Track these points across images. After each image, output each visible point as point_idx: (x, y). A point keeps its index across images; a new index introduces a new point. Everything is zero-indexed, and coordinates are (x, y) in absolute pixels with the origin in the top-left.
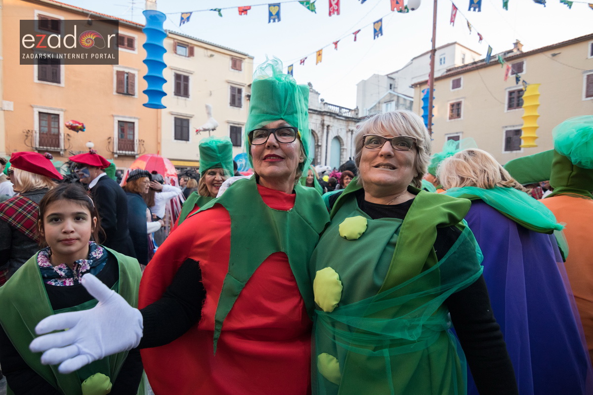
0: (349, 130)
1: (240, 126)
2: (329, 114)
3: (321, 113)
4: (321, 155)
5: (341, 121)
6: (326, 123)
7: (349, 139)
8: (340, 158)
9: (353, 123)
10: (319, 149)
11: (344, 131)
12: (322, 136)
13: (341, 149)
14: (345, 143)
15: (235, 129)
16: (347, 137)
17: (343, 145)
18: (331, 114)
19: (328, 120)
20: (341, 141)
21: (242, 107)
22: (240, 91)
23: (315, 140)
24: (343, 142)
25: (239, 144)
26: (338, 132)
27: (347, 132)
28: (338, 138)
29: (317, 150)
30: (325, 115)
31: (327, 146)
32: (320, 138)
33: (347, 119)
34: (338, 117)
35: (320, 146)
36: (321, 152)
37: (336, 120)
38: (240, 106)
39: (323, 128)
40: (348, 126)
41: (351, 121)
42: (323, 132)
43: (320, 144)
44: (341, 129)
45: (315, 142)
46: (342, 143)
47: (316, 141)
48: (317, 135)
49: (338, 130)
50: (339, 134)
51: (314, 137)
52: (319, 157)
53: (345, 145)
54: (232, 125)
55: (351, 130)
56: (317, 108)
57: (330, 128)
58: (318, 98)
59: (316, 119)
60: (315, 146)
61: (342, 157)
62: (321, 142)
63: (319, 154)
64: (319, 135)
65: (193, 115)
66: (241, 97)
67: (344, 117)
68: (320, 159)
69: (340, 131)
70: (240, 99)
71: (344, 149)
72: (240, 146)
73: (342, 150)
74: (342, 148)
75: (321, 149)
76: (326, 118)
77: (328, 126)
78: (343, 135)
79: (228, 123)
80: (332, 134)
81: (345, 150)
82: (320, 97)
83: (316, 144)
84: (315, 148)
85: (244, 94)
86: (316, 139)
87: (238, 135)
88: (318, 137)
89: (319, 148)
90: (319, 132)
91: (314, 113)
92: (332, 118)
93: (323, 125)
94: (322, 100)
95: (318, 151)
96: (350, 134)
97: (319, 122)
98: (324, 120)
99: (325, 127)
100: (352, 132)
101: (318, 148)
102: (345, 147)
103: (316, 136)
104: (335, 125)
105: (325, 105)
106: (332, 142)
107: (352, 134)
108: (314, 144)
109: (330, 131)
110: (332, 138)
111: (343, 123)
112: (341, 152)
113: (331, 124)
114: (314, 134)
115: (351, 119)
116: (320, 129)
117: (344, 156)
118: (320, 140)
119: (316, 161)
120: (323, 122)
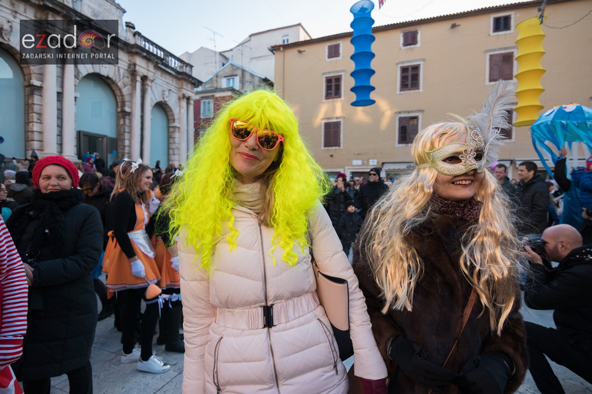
0: (184, 96)
2: (144, 54)
3: (126, 47)
4: (130, 133)
5: (168, 77)
6: (140, 71)
7: (184, 111)
8: (169, 143)
9: (190, 85)
10: (127, 121)
11: (173, 96)
12: (132, 95)
13: (169, 127)
14: (176, 117)
16: (180, 107)
17: (174, 120)
18: (149, 57)
19: (143, 66)
20: (169, 113)
23: (117, 103)
24: (173, 115)
26: (163, 94)
27: (179, 99)
28: (162, 106)
29: (122, 122)
30: (137, 54)
31: (142, 117)
32: (127, 98)
33: (180, 76)
34: (163, 67)
35: (129, 114)
36: (130, 127)
37: (158, 72)
39: (134, 81)
40: (180, 88)
41: (185, 80)
42: (134, 87)
43: (127, 109)
44: (170, 90)
45: (117, 107)
46: (170, 117)
47: (119, 104)
48: (120, 90)
49: (164, 91)
50: (166, 99)
51: (115, 96)
52: (127, 136)
53: (176, 121)
55: (187, 96)
57: (149, 83)
60: (118, 112)
61: (171, 141)
62: (131, 108)
63: (127, 130)
64: (126, 91)
67: (172, 69)
68: (130, 140)
69: (167, 93)
71: (175, 127)
73: (171, 129)
74: (171, 125)
75: (130, 120)
76: (140, 62)
77: (144, 78)
78: (172, 101)
80: (152, 98)
81: (177, 130)
83: (119, 110)
84: (118, 119)
86: (119, 99)
88: (122, 96)
89: (127, 117)
90: (125, 86)
92: (150, 64)
93: (133, 73)
94: (131, 26)
95: (124, 124)
96: (184, 103)
97: (124, 66)
98: (135, 65)
99: (139, 79)
100: (188, 99)
101: (124, 118)
102: (176, 124)
103: (118, 93)
104: (158, 80)
105: (137, 36)
106: (152, 111)
107: (188, 103)
108: (113, 110)
109: (149, 89)
110: (153, 104)
111: (173, 81)
112: (168, 132)
113: (150, 75)
114: (114, 88)
115: (186, 78)
116: (127, 81)
117: (177, 140)
118: (128, 102)
119: (119, 143)
120: (132, 67)
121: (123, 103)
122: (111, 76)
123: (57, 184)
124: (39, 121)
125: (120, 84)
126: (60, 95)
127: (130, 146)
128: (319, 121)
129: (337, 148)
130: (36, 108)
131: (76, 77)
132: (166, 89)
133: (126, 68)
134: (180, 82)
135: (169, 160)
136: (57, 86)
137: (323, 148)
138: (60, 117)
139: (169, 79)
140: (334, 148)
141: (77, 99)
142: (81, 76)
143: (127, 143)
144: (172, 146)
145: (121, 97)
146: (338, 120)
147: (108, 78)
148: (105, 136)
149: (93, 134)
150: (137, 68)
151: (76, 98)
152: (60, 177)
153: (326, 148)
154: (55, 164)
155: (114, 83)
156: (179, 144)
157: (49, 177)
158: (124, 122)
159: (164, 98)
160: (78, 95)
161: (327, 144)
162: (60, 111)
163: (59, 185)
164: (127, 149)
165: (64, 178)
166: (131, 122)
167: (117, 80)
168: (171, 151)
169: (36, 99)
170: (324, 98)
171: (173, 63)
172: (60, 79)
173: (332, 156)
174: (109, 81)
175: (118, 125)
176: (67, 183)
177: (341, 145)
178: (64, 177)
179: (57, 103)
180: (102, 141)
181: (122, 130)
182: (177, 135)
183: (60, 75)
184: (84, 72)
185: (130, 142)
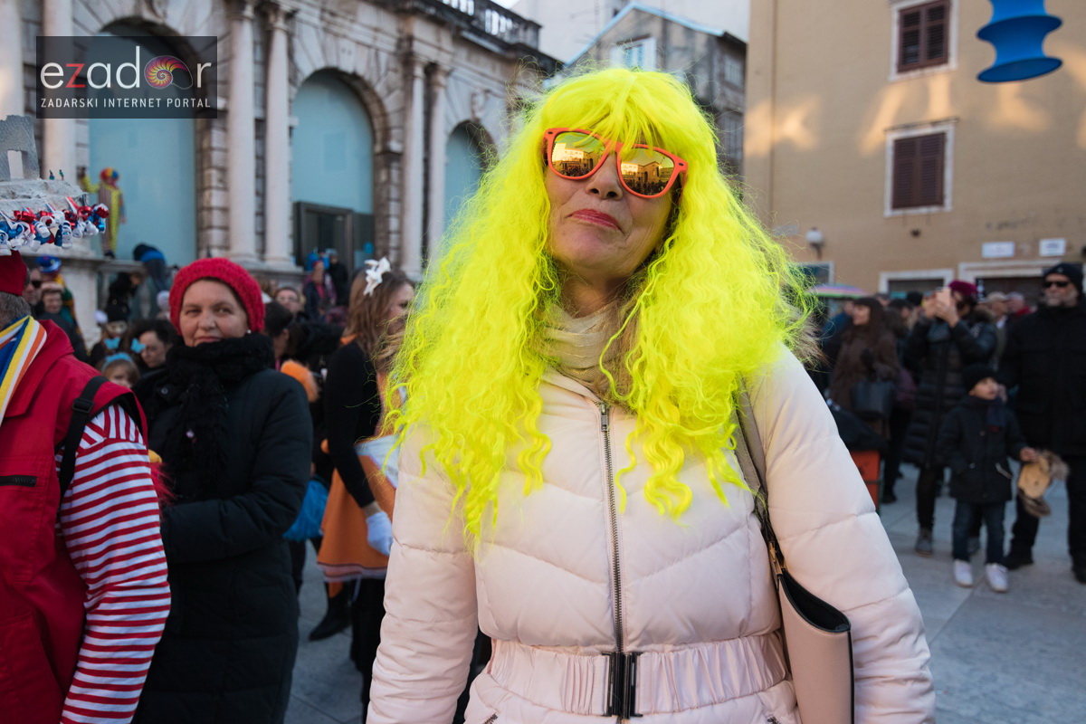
0: (519, 104)
4: (401, 200)
5: (483, 60)
6: (423, 52)
10: (395, 173)
11: (497, 104)
12: (404, 111)
18: (441, 17)
19: (429, 40)
20: (484, 146)
23: (373, 132)
26: (472, 103)
27: (509, 110)
28: (469, 133)
29: (383, 177)
30: (415, 11)
31: (427, 162)
32: (394, 120)
34: (470, 35)
35: (399, 157)
36: (402, 187)
39: (408, 77)
41: (522, 62)
43: (395, 146)
44: (487, 91)
45: (374, 141)
46: (489, 157)
47: (379, 135)
48: (380, 102)
49: (474, 95)
50: (479, 115)
51: (370, 117)
52: (394, 207)
57: (441, 78)
60: (375, 155)
62: (403, 141)
63: (394, 193)
64: (391, 103)
68: (401, 217)
69: (480, 99)
75: (402, 171)
76: (421, 30)
77: (431, 69)
78: (491, 118)
80: (449, 113)
83: (378, 148)
84: (376, 169)
86: (378, 123)
88: (384, 115)
89: (395, 165)
90: (390, 91)
92: (446, 35)
93: (408, 59)
95: (389, 181)
98: (411, 39)
99: (419, 71)
101: (388, 167)
103: (375, 109)
104: (461, 69)
106: (448, 145)
108: (366, 151)
109: (441, 92)
110: (450, 129)
111: (494, 69)
113: (444, 60)
114: (368, 98)
115: (527, 56)
116: (395, 78)
118: (395, 127)
119: (379, 226)
121: (387, 132)
122: (361, 71)
123: (213, 325)
124: (221, 185)
125: (379, 89)
126: (261, 125)
127: (400, 232)
128: (880, 134)
129: (934, 209)
130: (216, 157)
131: (292, 80)
132: (478, 91)
136: (256, 105)
137: (888, 212)
138: (260, 172)
139: (485, 66)
140: (923, 210)
141: (294, 132)
142: (301, 78)
143: (394, 224)
145: (381, 119)
146: (938, 129)
147: (355, 76)
148: (350, 211)
149: (324, 207)
150: (416, 46)
151: (291, 128)
152: (219, 308)
153: (899, 212)
154: (209, 278)
155: (367, 86)
157: (197, 310)
158: (389, 175)
159: (473, 112)
160: (295, 122)
161: (903, 199)
162: (261, 159)
163: (217, 327)
164: (394, 237)
165: (228, 311)
167: (374, 80)
169: (216, 137)
170: (894, 69)
171: (495, 23)
172: (260, 89)
173: (916, 233)
174: (356, 84)
175: (375, 184)
176: (235, 322)
177: (948, 201)
178: (229, 307)
179: (256, 143)
180: (344, 222)
181: (384, 194)
183: (259, 80)
184: (307, 69)
185: (401, 223)
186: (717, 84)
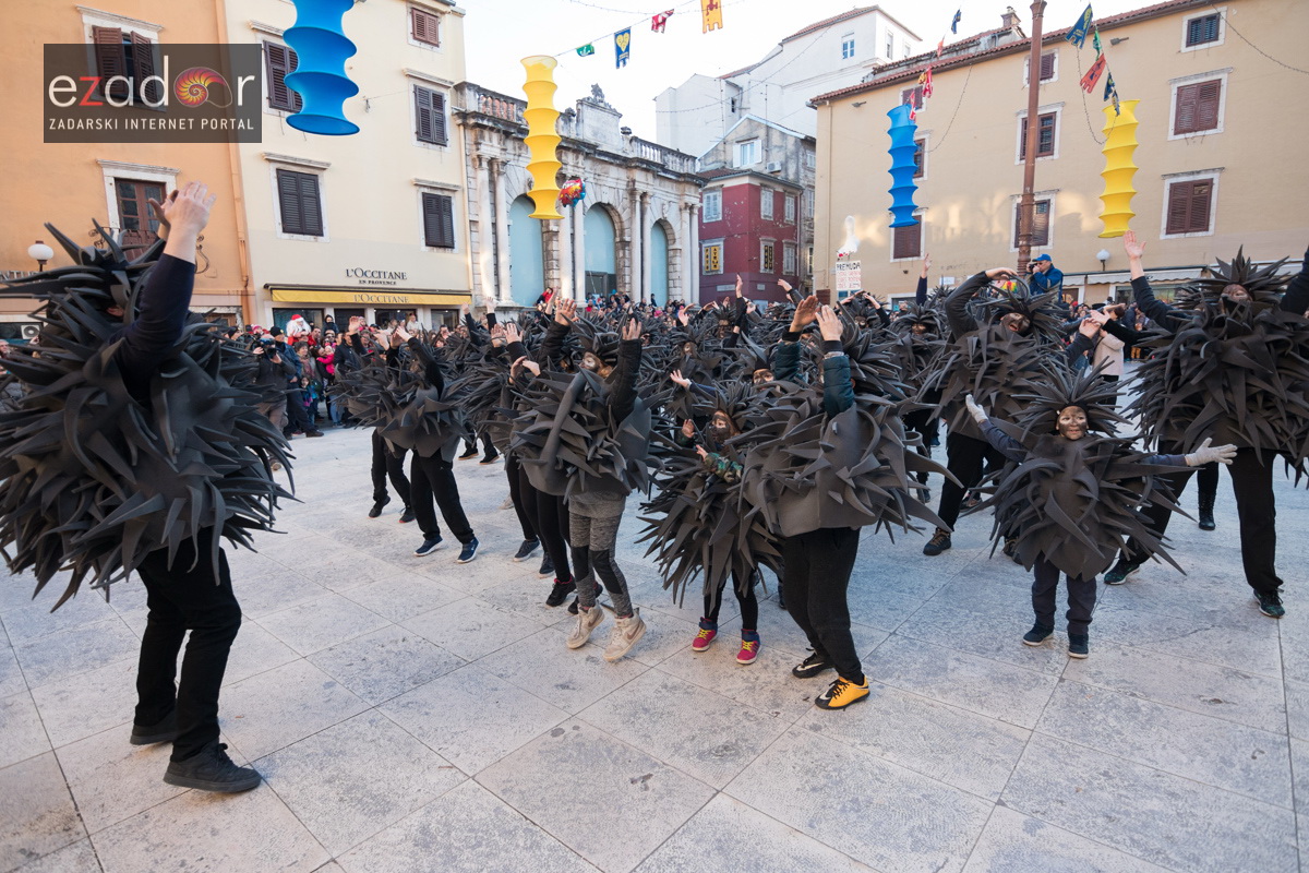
0: (686, 206)
1: (446, 193)
2: (645, 166)
3: (625, 163)
4: (630, 266)
5: (667, 183)
6: (641, 188)
7: (686, 226)
8: (668, 272)
9: (693, 188)
10: (626, 252)
11: (675, 207)
12: (631, 219)
13: (668, 250)
14: (677, 236)
15: (434, 202)
16: (682, 221)
17: (674, 240)
18: (647, 166)
19: (643, 180)
20: (668, 232)
21: (448, 143)
22: (438, 101)
23: (615, 231)
24: (672, 233)
25: (448, 242)
26: (663, 209)
27: (680, 210)
28: (662, 225)
29: (621, 255)
30: (636, 167)
31: (642, 244)
32: (626, 225)
33: (681, 179)
34: (662, 174)
35: (629, 243)
36: (631, 260)
37: (658, 181)
38: (441, 141)
39: (633, 201)
40: (682, 195)
41: (687, 182)
42: (633, 210)
43: (627, 239)
44: (670, 201)
45: (615, 236)
46: (670, 237)
47: (618, 233)
48: (619, 216)
49: (663, 205)
50: (665, 215)
51: (613, 223)
52: (627, 270)
53: (677, 241)
54: (426, 190)
55: (689, 204)
56: (618, 150)
57: (648, 199)
58: (617, 126)
59: (616, 177)
60: (616, 243)
61: (671, 269)
62: (630, 235)
63: (626, 263)
64: (625, 216)
65: (328, 165)
66: (443, 115)
67: (672, 172)
68: (630, 274)
69: (666, 207)
70: (441, 123)
71: (675, 250)
72: (452, 247)
73: (671, 253)
74: (671, 247)
75: (630, 250)
76: (639, 175)
77: (644, 195)
78: (672, 217)
79: (416, 185)
80: (652, 215)
81: (678, 253)
82: (623, 123)
83: (618, 239)
84: (616, 250)
85: (448, 110)
86: (617, 226)
87: (445, 218)
88: (621, 222)
89: (626, 248)
90: (624, 210)
91: (611, 163)
92: (650, 176)
93: (632, 192)
94: (626, 131)
95: (624, 257)
96: (686, 214)
97: (623, 185)
98: (634, 181)
99: (638, 198)
100: (692, 208)
101: (624, 249)
102: (677, 246)
103: (616, 219)
104: (658, 192)
105: (634, 143)
106: (652, 233)
107: (691, 214)
108: (611, 240)
109: (648, 206)
110: (653, 225)
111: (674, 189)
112: (667, 257)
113: (649, 190)
114: (612, 213)
115: (690, 180)
116: (626, 203)
117: (678, 268)
118: (627, 228)
119: (619, 280)
120: (631, 184)
121: (622, 230)
122: (611, 201)
124: (556, 268)
125: (619, 209)
126: (573, 237)
127: (631, 283)
130: (555, 254)
131: (584, 211)
132: (665, 202)
133: (625, 187)
134: (681, 187)
135: (668, 295)
136: (570, 228)
138: (573, 260)
139: (668, 187)
141: (586, 237)
142: (588, 210)
143: (627, 279)
144: (673, 276)
145: (619, 223)
147: (609, 204)
148: (605, 273)
149: (597, 272)
150: (637, 186)
151: (584, 236)
155: (613, 208)
156: (681, 272)
158: (624, 254)
159: (663, 214)
160: (586, 233)
162: (573, 252)
164: (627, 286)
166: (630, 254)
167: (617, 205)
168: (671, 282)
169: (554, 245)
171: (674, 164)
174: (609, 208)
175: (616, 258)
179: (571, 245)
180: (603, 279)
181: (622, 264)
182: (678, 260)
184: (589, 206)
185: (631, 278)
186: (802, 170)
